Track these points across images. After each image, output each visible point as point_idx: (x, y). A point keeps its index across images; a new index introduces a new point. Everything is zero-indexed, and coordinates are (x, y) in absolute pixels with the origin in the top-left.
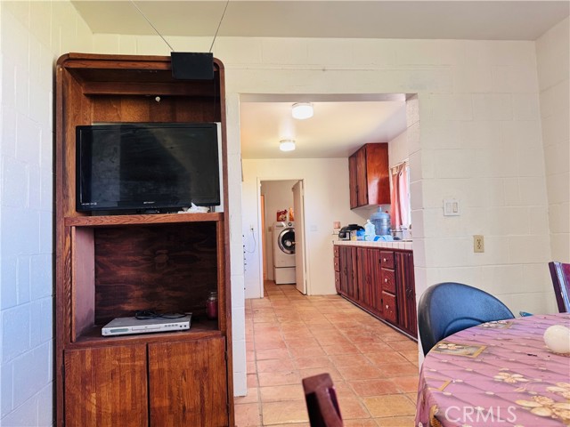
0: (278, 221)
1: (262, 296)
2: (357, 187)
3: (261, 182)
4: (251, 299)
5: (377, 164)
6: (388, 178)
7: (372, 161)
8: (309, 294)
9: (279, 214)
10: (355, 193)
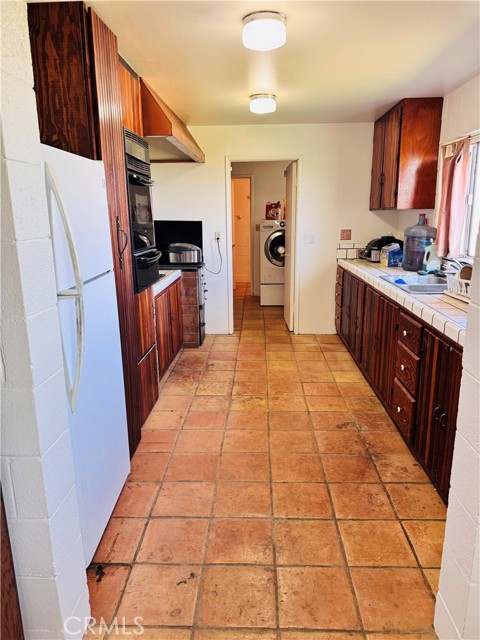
0: (268, 218)
1: (232, 332)
2: (382, 175)
3: (233, 164)
4: (217, 336)
5: (419, 138)
6: (435, 163)
7: (412, 132)
8: (296, 332)
9: (269, 208)
10: (378, 184)
